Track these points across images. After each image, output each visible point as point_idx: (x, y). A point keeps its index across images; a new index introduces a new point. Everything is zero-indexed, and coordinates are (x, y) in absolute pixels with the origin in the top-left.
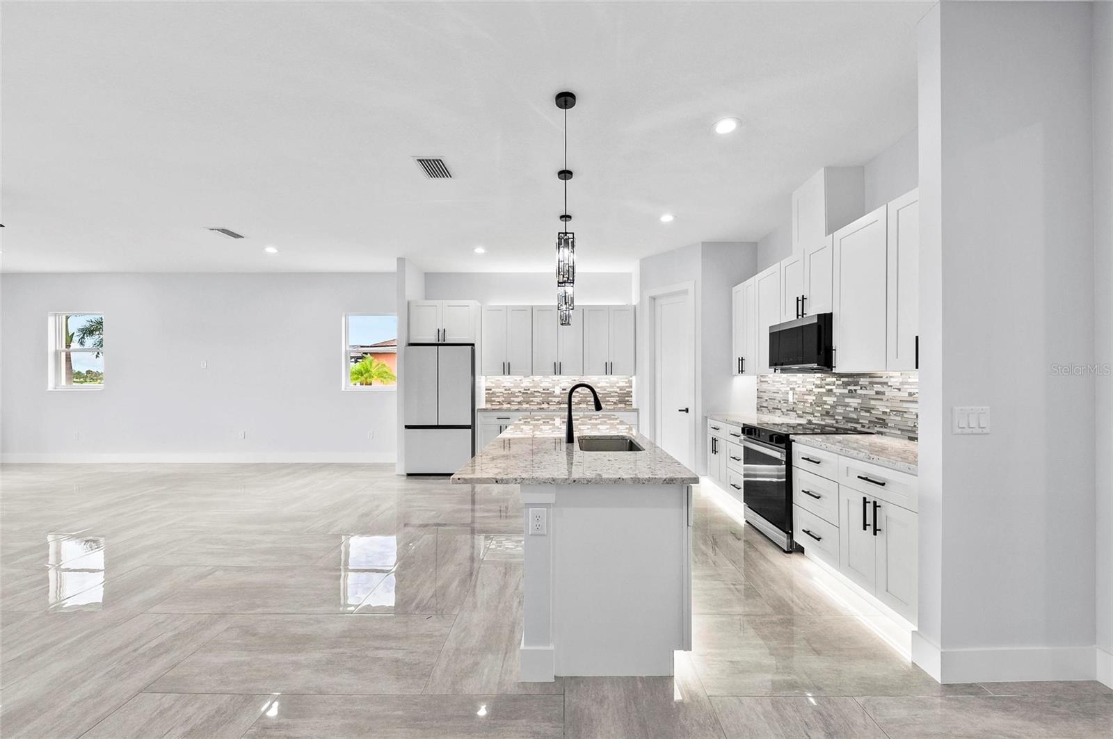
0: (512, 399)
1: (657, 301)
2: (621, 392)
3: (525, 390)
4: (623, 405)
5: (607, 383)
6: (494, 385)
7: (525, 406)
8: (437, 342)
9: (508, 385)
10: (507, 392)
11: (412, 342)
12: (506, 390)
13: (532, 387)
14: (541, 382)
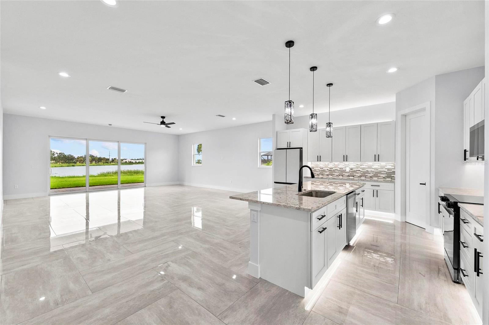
0: (324, 173)
1: (407, 117)
2: (388, 171)
3: (330, 169)
4: (390, 179)
5: (378, 166)
6: (315, 166)
7: (330, 176)
8: (287, 148)
9: (321, 166)
10: (321, 170)
11: (278, 148)
12: (321, 169)
13: (334, 168)
14: (339, 165)
